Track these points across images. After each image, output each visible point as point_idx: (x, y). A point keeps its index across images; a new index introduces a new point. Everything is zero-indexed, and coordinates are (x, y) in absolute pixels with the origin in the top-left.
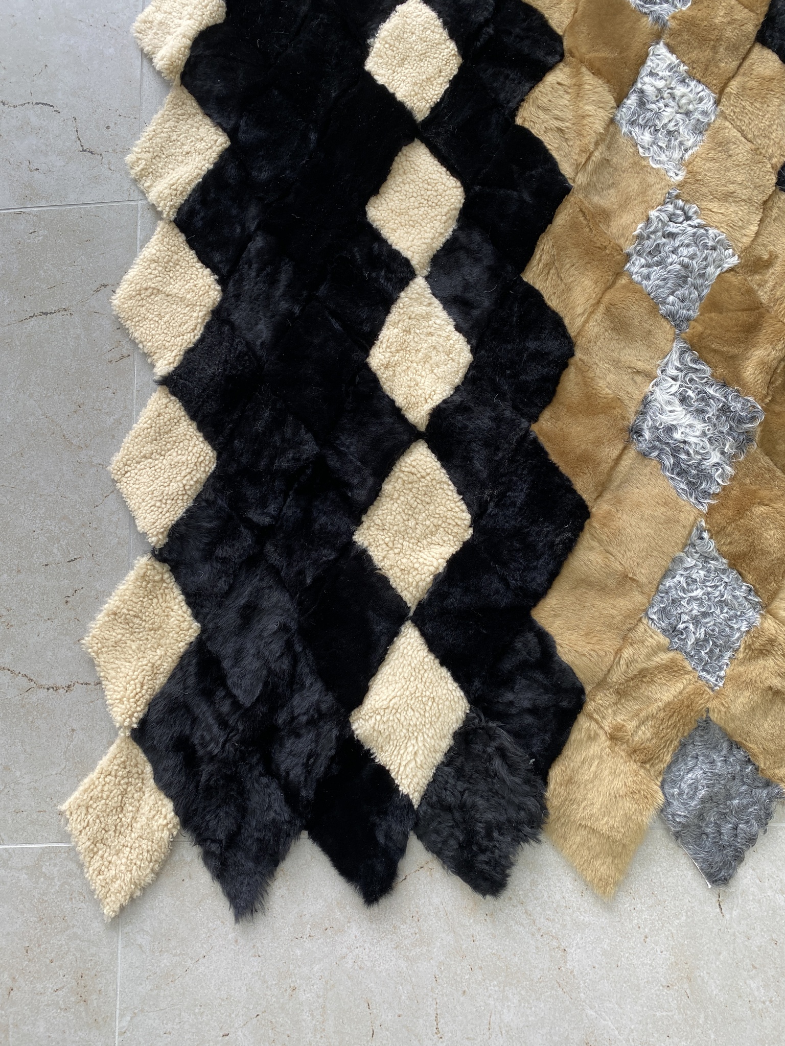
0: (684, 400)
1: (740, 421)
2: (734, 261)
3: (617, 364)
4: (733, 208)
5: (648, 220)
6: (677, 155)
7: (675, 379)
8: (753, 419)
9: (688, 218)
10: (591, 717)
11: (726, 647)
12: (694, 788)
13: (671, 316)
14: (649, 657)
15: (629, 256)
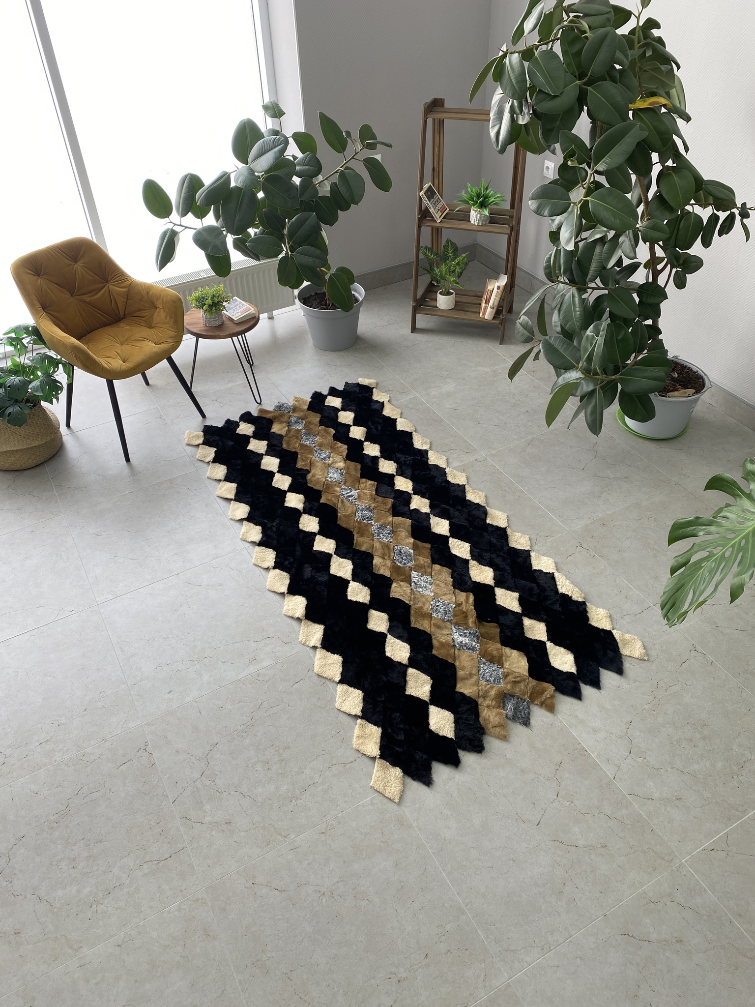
0: (461, 635)
1: (475, 634)
2: (454, 605)
3: (442, 634)
4: (447, 596)
5: (431, 605)
6: (429, 591)
7: (456, 632)
8: (477, 632)
9: (439, 601)
10: (481, 705)
11: (500, 679)
12: (511, 708)
13: (448, 621)
14: (485, 687)
15: (431, 613)
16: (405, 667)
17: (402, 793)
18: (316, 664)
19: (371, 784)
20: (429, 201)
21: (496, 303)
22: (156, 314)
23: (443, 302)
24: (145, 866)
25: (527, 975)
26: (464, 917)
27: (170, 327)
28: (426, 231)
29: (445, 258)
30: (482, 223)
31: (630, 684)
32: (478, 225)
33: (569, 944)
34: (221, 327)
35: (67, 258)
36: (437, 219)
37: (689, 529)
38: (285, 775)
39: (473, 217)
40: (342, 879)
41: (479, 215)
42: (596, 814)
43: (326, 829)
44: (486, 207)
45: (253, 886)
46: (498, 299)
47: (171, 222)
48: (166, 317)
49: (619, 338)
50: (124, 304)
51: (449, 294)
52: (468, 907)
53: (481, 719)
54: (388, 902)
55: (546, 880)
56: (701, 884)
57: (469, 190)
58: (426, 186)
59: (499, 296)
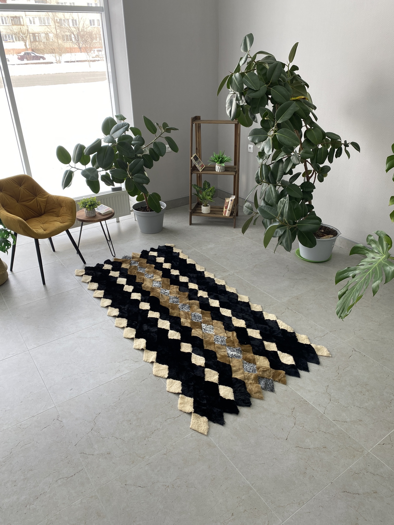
0: (232, 351)
1: (239, 350)
2: (226, 338)
3: (222, 351)
4: (222, 334)
5: (214, 338)
6: (212, 332)
7: (229, 350)
8: (240, 349)
9: (218, 337)
10: (247, 383)
11: (255, 370)
12: (263, 384)
13: (224, 345)
14: (248, 374)
15: (215, 342)
16: (204, 368)
17: (208, 430)
18: (153, 370)
19: (190, 427)
20: (196, 162)
21: (231, 208)
22: (62, 209)
23: (205, 210)
24: (59, 481)
25: (293, 519)
26: (252, 491)
27: (69, 215)
28: (194, 176)
29: (204, 189)
30: (222, 171)
31: (324, 368)
32: (219, 172)
33: (314, 500)
34: (95, 216)
35: (16, 184)
36: (200, 170)
37: (345, 274)
38: (141, 426)
39: (217, 168)
40: (179, 478)
41: (220, 167)
42: (317, 432)
43: (166, 452)
44: (223, 163)
45: (125, 486)
46: (231, 206)
47: (70, 166)
48: (67, 210)
49: (295, 208)
50: (44, 206)
51: (207, 206)
52: (253, 485)
53: (248, 390)
54: (207, 487)
55: (295, 467)
56: (381, 462)
57: (215, 155)
58: (194, 155)
59: (232, 204)
